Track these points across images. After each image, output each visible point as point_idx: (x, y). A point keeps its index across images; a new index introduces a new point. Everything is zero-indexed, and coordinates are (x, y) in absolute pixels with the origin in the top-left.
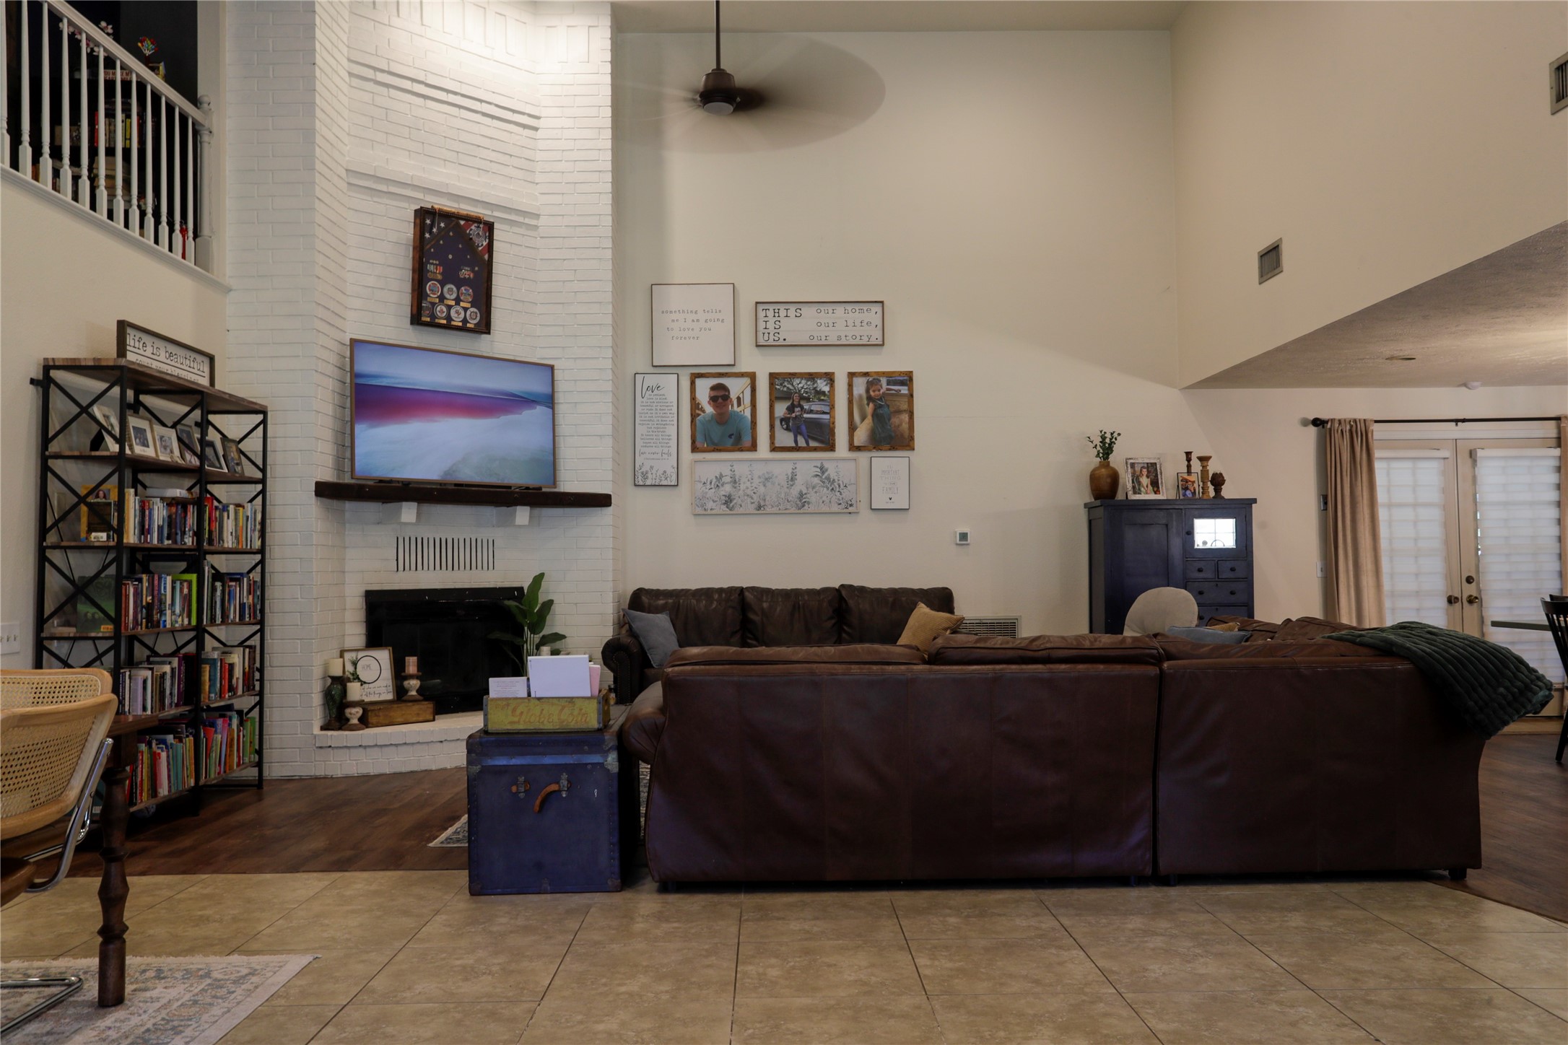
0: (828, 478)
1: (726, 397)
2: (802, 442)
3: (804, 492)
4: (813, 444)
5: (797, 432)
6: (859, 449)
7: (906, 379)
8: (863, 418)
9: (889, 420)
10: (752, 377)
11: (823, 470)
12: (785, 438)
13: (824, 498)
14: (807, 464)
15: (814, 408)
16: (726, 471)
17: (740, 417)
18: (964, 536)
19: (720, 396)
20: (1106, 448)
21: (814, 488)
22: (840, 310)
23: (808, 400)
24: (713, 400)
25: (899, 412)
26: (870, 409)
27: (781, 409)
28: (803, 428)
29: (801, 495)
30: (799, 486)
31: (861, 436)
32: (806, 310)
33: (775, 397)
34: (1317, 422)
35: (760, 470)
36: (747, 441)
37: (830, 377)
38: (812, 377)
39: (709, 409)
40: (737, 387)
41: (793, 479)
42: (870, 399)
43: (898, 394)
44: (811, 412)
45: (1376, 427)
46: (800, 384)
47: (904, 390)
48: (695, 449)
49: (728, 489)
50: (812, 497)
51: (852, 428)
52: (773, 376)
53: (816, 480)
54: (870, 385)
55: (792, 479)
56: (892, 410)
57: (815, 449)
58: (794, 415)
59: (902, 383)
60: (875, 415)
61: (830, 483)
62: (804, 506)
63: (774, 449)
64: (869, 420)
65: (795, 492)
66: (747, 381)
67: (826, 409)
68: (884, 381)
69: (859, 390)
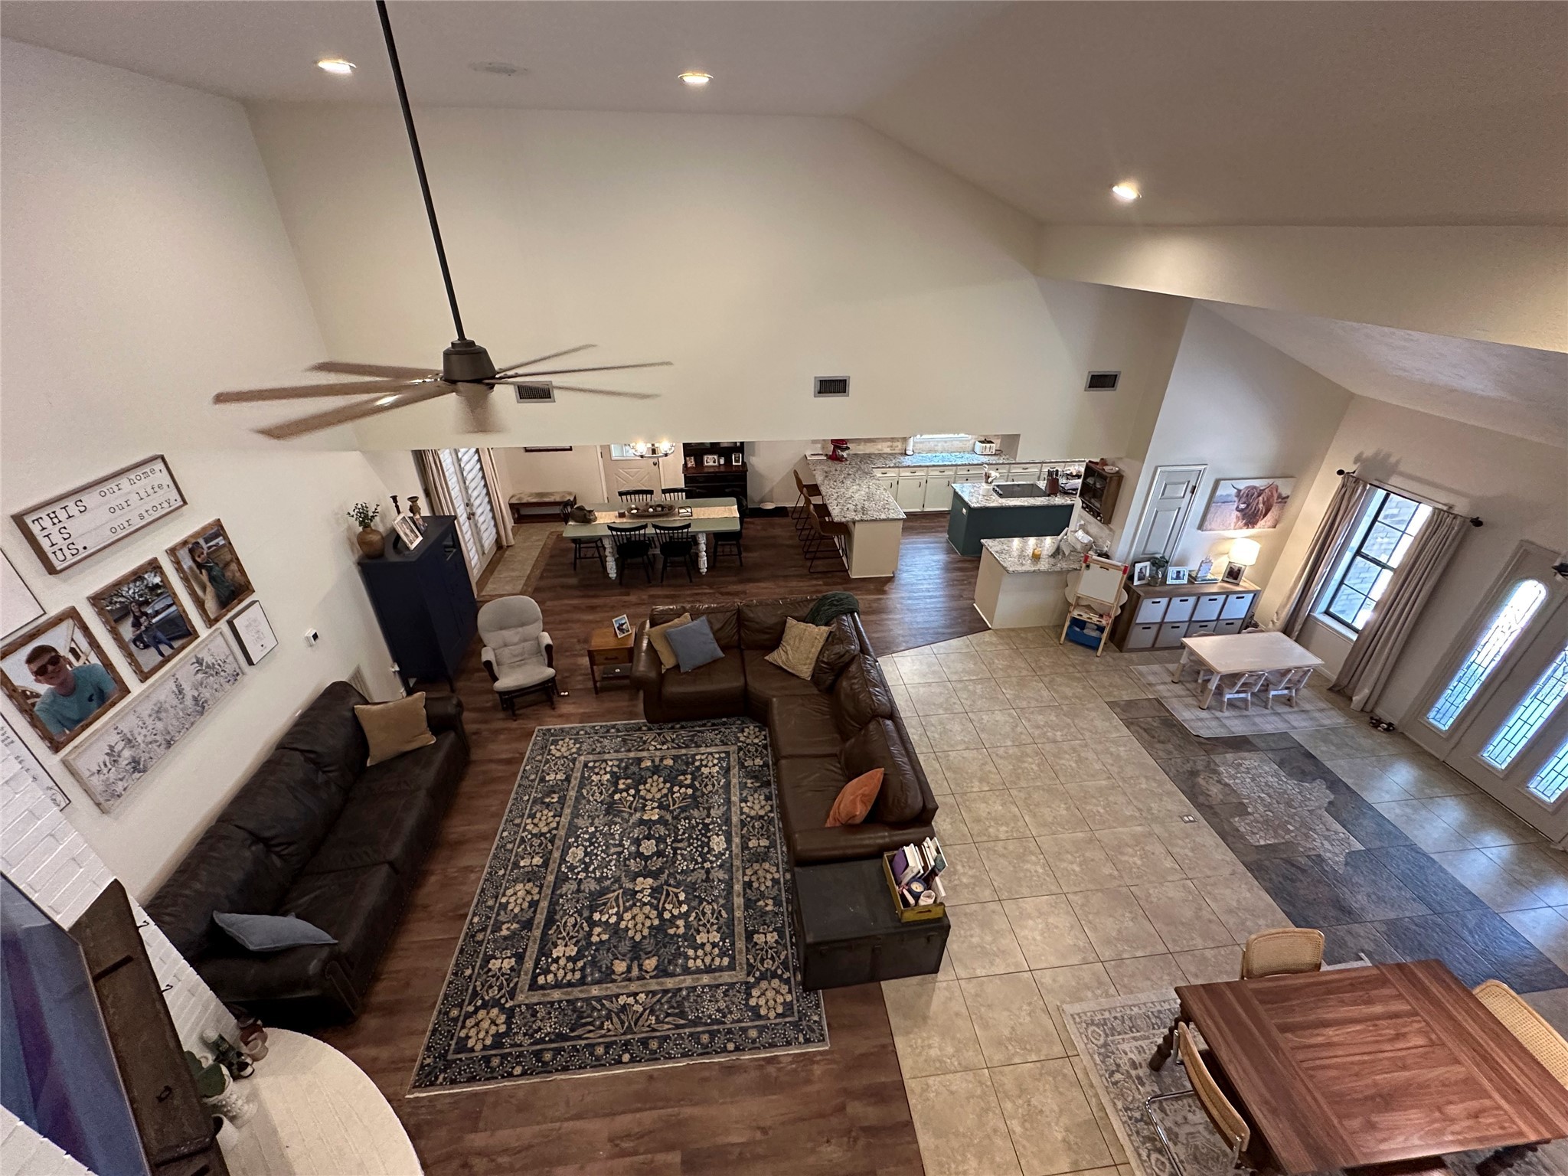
0: (208, 666)
1: (56, 659)
2: (165, 649)
3: (196, 694)
4: (177, 644)
5: (157, 643)
6: (215, 619)
7: (217, 530)
8: (204, 589)
9: (224, 576)
10: (72, 614)
11: (199, 662)
12: (148, 658)
13: (215, 686)
14: (182, 664)
15: (157, 607)
16: (114, 738)
17: (90, 669)
18: (315, 636)
19: (46, 663)
20: (365, 522)
21: (201, 684)
22: (124, 482)
23: (147, 603)
24: (40, 673)
25: (227, 564)
26: (204, 577)
27: (127, 631)
28: (159, 634)
29: (195, 699)
30: (190, 693)
31: (211, 605)
32: (90, 499)
33: (113, 622)
35: (146, 709)
36: (110, 687)
37: (154, 566)
38: (137, 576)
39: (43, 688)
40: (59, 640)
42: (200, 566)
43: (219, 548)
44: (157, 613)
46: (130, 591)
47: (221, 541)
48: (56, 747)
49: (127, 754)
50: (206, 693)
51: (200, 604)
52: (95, 600)
53: (200, 676)
54: (191, 551)
55: (180, 692)
56: (221, 565)
57: (183, 648)
58: (143, 628)
59: (216, 536)
60: (212, 579)
61: (212, 670)
62: (204, 707)
63: (144, 677)
64: (210, 588)
65: (189, 701)
66: (68, 624)
67: (169, 601)
68: (202, 542)
69: (187, 563)
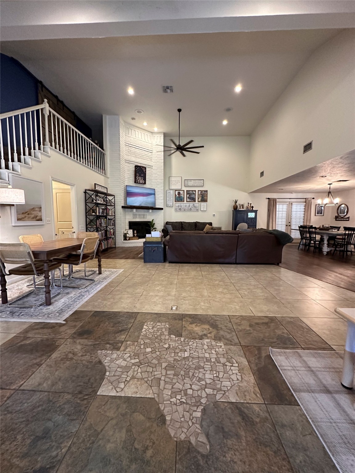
1: (180, 194)
2: (191, 201)
5: (190, 199)
6: (199, 202)
7: (207, 191)
8: (200, 197)
9: (204, 197)
10: (184, 191)
11: (194, 205)
12: (188, 200)
13: (194, 209)
14: (191, 204)
16: (180, 205)
17: (182, 197)
18: (214, 215)
19: (179, 194)
20: (236, 202)
21: (192, 207)
22: (197, 181)
24: (178, 194)
26: (201, 196)
27: (188, 196)
30: (190, 207)
31: (200, 200)
32: (192, 181)
33: (187, 194)
34: (268, 198)
35: (185, 205)
36: (183, 200)
37: (195, 191)
38: (192, 191)
39: (177, 196)
40: (181, 192)
41: (189, 206)
42: (201, 194)
43: (205, 194)
45: (277, 199)
46: (191, 192)
47: (206, 193)
48: (175, 201)
49: (180, 207)
50: (192, 209)
51: (198, 199)
52: (187, 191)
54: (201, 192)
58: (190, 196)
60: (202, 197)
61: (195, 207)
63: (187, 202)
64: (201, 198)
65: (190, 208)
66: (183, 191)
68: (203, 192)
69: (200, 193)
